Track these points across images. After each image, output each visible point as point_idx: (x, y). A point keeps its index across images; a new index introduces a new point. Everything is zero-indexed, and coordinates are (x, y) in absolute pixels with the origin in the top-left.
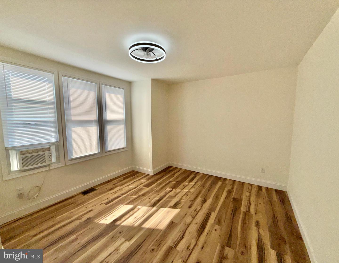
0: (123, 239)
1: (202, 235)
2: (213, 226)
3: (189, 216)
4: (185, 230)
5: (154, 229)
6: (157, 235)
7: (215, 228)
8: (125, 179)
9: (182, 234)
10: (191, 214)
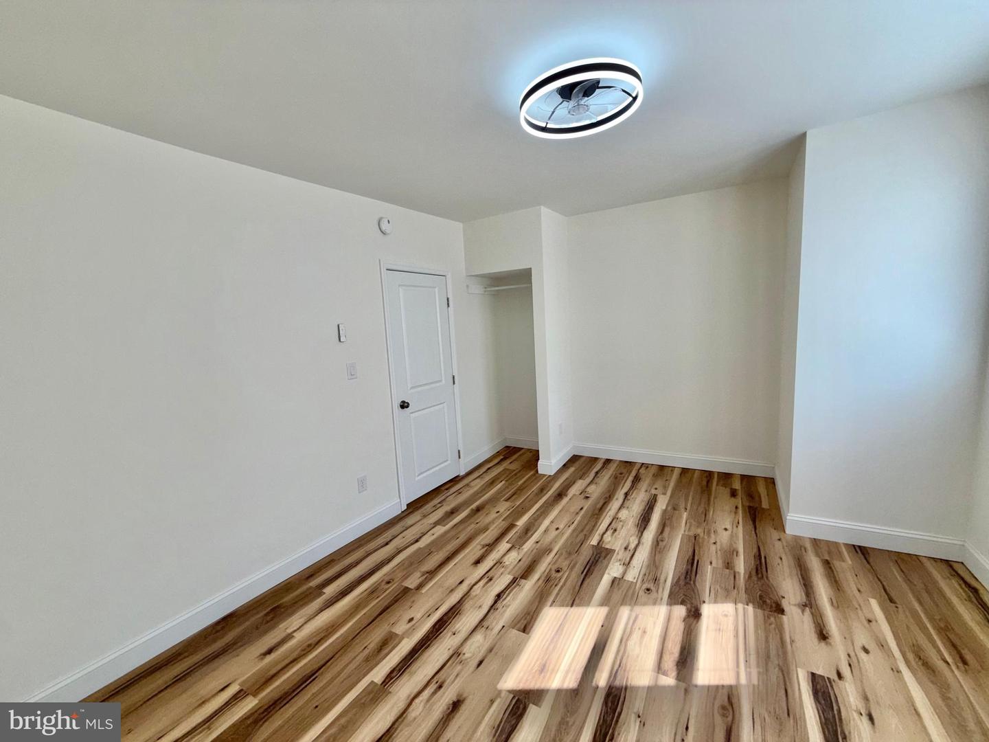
0: (631, 579)
3: (471, 657)
4: (492, 611)
5: (572, 606)
7: (411, 624)
10: (459, 667)
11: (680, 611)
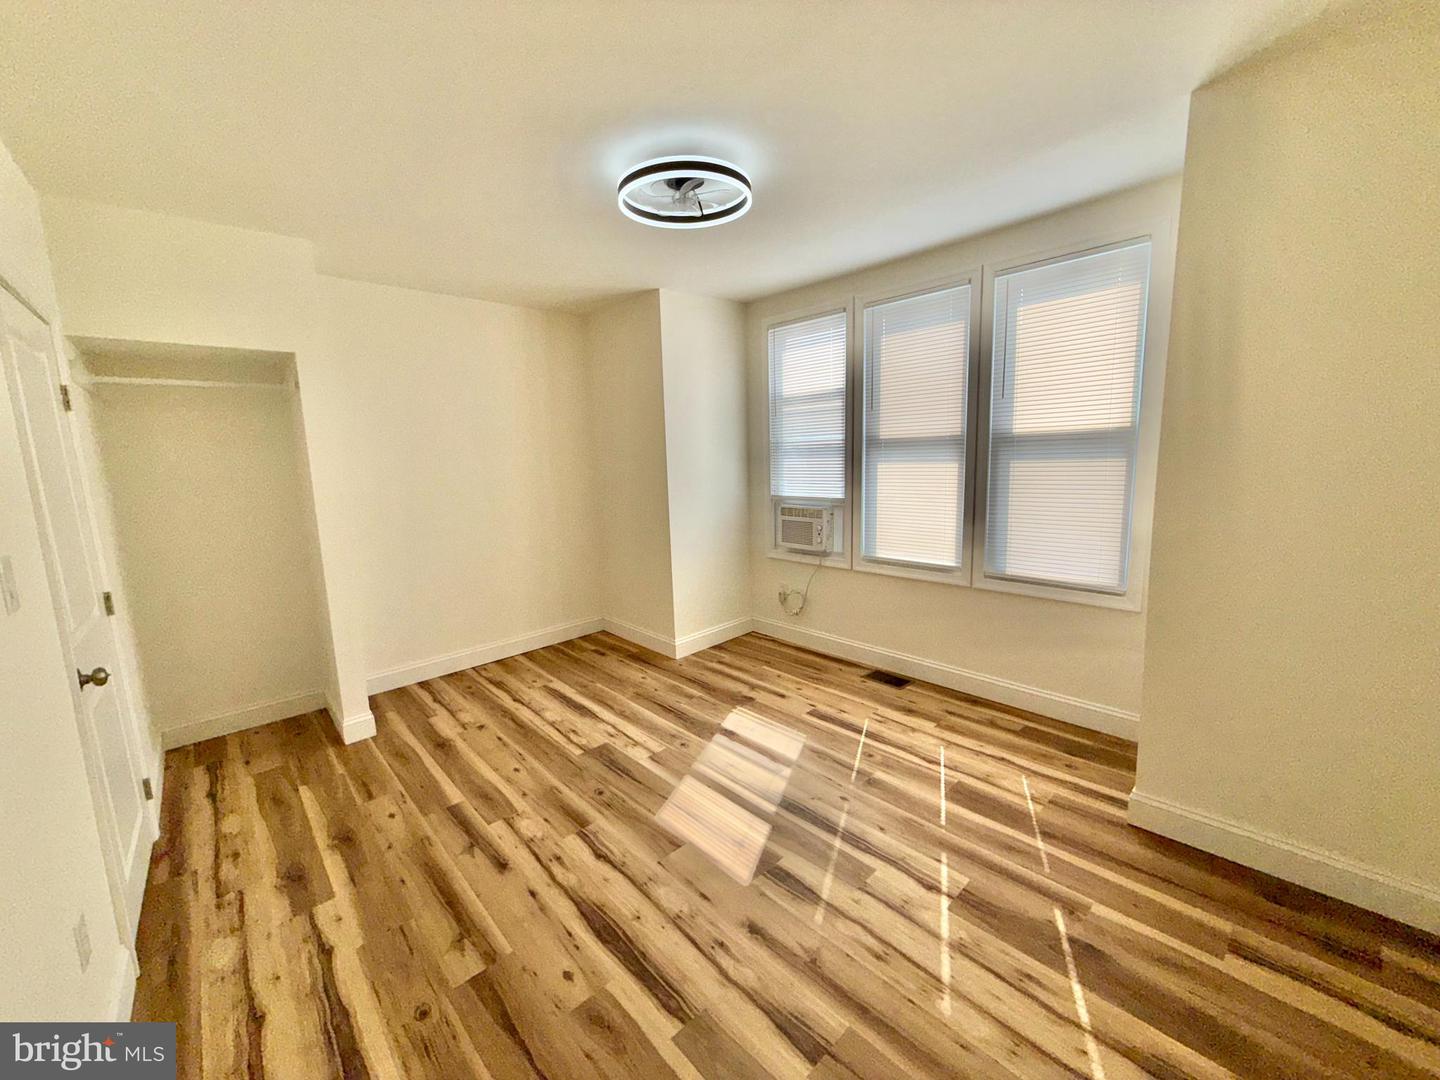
1: (578, 914)
2: (593, 975)
3: (690, 905)
4: (623, 869)
5: (666, 799)
6: (637, 802)
7: (578, 977)
8: (1025, 733)
9: (612, 858)
10: (700, 920)
11: (718, 737)
